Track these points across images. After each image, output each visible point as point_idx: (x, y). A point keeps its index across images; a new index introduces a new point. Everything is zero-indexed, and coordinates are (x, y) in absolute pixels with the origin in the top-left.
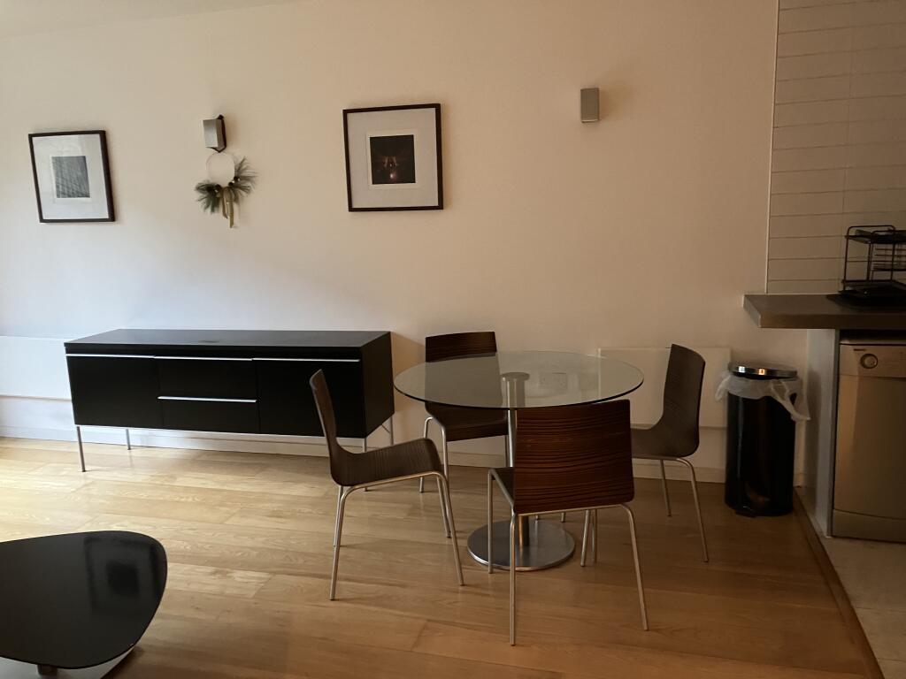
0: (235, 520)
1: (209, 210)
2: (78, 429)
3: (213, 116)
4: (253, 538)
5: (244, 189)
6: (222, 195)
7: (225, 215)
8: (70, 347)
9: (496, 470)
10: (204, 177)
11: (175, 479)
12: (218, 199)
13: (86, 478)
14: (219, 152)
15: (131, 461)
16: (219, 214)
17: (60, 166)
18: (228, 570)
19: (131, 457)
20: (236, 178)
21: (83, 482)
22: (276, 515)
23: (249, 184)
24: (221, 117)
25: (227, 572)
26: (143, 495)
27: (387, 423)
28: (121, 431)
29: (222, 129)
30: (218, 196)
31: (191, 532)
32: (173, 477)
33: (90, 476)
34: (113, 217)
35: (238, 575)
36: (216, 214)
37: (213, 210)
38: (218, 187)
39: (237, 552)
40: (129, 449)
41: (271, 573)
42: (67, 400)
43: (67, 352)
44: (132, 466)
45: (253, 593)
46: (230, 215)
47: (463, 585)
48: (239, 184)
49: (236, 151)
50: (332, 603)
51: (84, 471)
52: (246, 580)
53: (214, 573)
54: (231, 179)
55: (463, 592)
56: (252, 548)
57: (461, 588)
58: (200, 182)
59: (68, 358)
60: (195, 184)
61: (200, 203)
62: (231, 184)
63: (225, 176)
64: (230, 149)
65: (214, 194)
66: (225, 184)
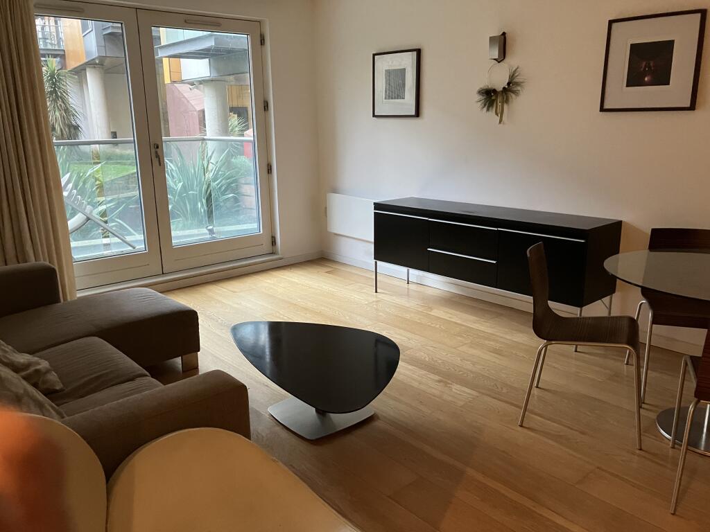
0: (464, 348)
1: (485, 109)
2: (376, 262)
3: (497, 33)
4: (474, 365)
5: (514, 92)
6: (497, 97)
7: (497, 114)
8: (378, 206)
9: (692, 357)
10: (485, 83)
11: (432, 310)
12: (494, 100)
13: (376, 296)
14: (499, 62)
15: (408, 292)
16: (492, 113)
17: (389, 76)
18: (449, 381)
19: (408, 289)
20: (509, 84)
21: (374, 299)
22: (497, 352)
23: (519, 88)
24: (504, 34)
25: (449, 384)
26: (408, 316)
27: (606, 300)
28: (404, 269)
29: (502, 44)
30: (493, 98)
31: (431, 349)
32: (431, 309)
33: (380, 296)
34: (418, 114)
35: (456, 388)
36: (490, 113)
37: (488, 110)
38: (494, 91)
39: (460, 371)
40: (408, 283)
41: (480, 392)
42: (370, 242)
43: (375, 209)
44: (408, 295)
45: (462, 403)
46: (501, 114)
47: (641, 449)
48: (511, 88)
49: (512, 61)
50: (520, 429)
51: (376, 292)
52: (458, 392)
53: (440, 381)
54: (505, 85)
55: (639, 456)
56: (471, 372)
57: (638, 452)
58: (482, 87)
59: (375, 213)
60: (478, 89)
61: (480, 103)
62: (504, 88)
63: (500, 82)
64: (507, 60)
65: (491, 97)
66: (499, 88)
